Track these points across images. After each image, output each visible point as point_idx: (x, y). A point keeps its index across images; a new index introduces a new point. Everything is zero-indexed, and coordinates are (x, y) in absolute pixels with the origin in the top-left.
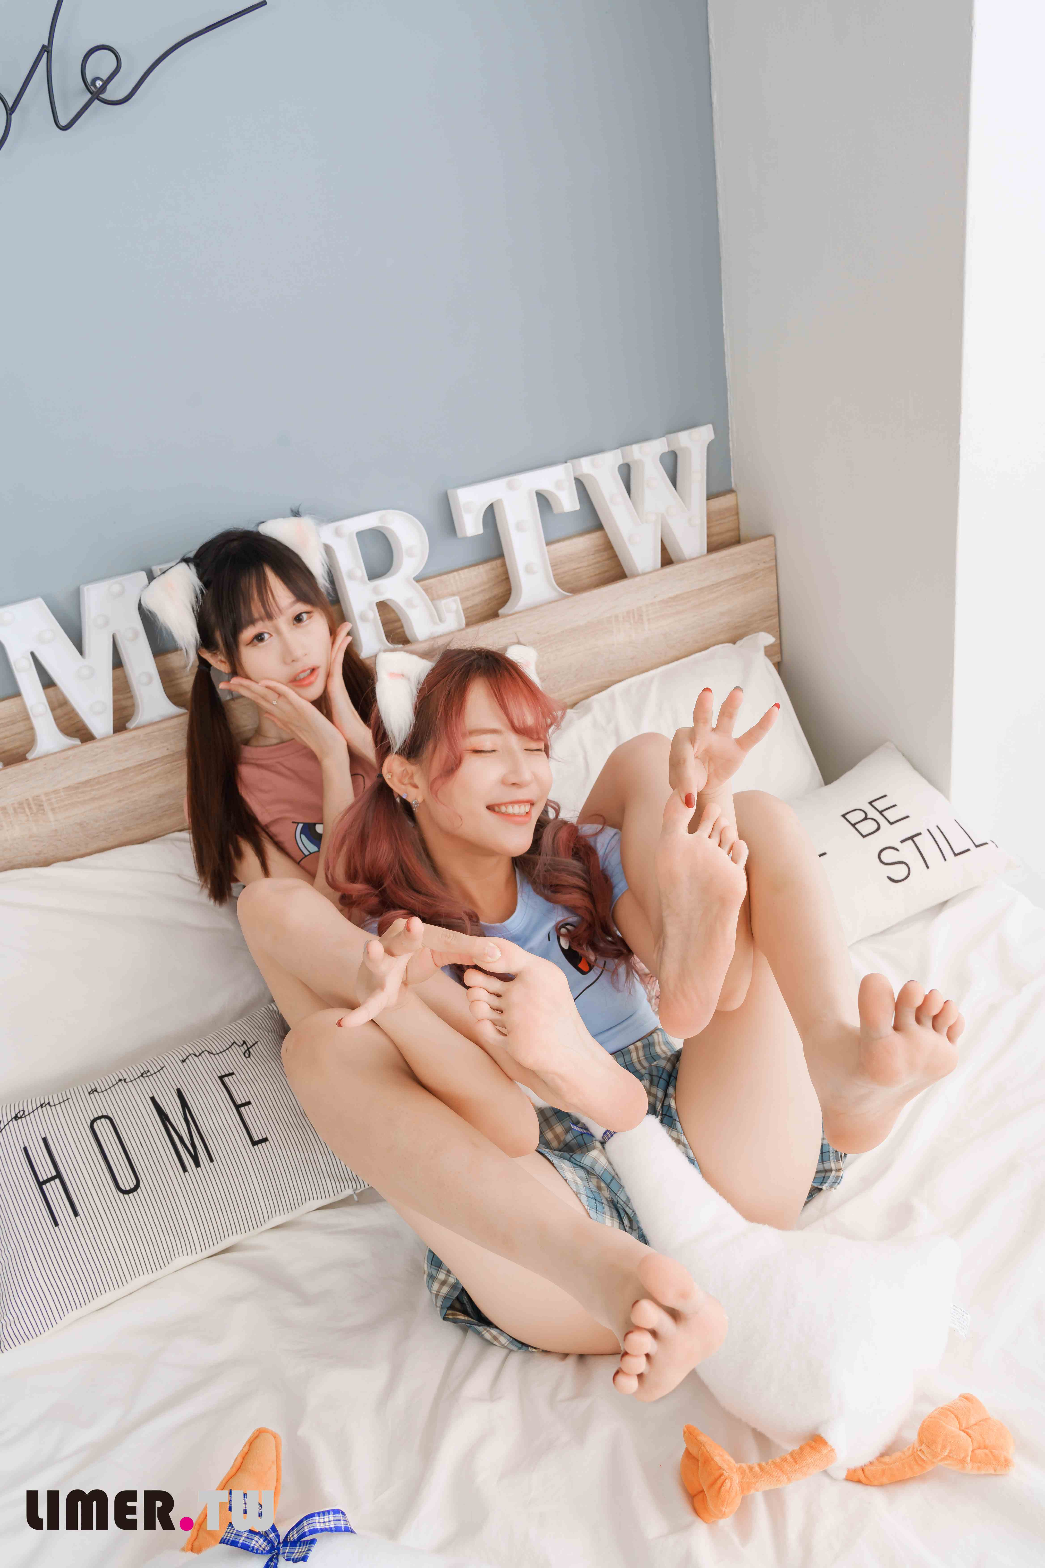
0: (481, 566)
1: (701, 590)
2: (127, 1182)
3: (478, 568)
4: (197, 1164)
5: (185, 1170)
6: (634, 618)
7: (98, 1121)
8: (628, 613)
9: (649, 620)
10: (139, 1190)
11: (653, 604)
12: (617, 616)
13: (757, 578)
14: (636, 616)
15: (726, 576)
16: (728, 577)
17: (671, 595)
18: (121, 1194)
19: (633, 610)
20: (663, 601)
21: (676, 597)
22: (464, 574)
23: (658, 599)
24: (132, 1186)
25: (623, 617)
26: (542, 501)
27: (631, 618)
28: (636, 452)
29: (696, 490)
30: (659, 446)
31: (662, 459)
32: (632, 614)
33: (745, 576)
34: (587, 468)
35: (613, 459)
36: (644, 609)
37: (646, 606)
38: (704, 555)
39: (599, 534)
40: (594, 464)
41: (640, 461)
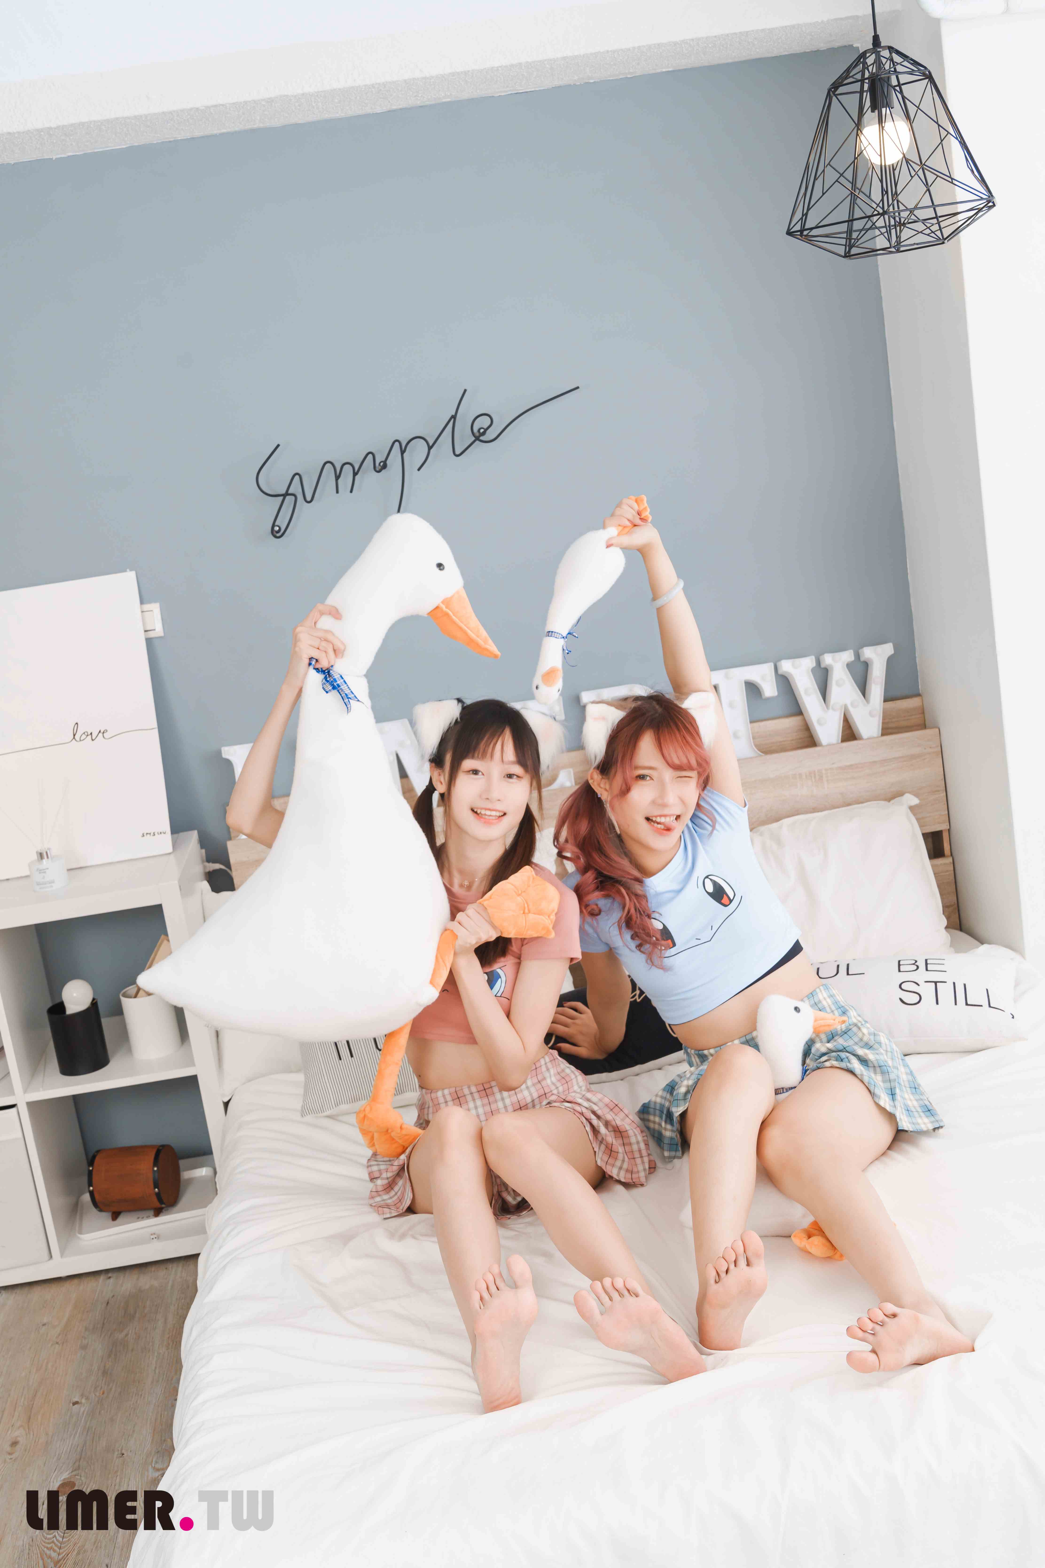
1: (875, 762)
6: (815, 777)
8: (810, 773)
9: (827, 781)
11: (832, 769)
12: (800, 775)
13: (925, 759)
14: (817, 777)
16: (898, 756)
17: (848, 764)
19: (815, 771)
20: (839, 768)
21: (851, 765)
23: (835, 766)
25: (806, 776)
26: (752, 689)
27: (813, 778)
28: (828, 659)
29: (877, 690)
30: (848, 656)
31: (849, 666)
32: (815, 774)
33: (913, 757)
34: (786, 666)
35: (808, 663)
36: (824, 772)
37: (826, 770)
38: (877, 737)
39: (799, 718)
40: (793, 666)
41: (831, 666)
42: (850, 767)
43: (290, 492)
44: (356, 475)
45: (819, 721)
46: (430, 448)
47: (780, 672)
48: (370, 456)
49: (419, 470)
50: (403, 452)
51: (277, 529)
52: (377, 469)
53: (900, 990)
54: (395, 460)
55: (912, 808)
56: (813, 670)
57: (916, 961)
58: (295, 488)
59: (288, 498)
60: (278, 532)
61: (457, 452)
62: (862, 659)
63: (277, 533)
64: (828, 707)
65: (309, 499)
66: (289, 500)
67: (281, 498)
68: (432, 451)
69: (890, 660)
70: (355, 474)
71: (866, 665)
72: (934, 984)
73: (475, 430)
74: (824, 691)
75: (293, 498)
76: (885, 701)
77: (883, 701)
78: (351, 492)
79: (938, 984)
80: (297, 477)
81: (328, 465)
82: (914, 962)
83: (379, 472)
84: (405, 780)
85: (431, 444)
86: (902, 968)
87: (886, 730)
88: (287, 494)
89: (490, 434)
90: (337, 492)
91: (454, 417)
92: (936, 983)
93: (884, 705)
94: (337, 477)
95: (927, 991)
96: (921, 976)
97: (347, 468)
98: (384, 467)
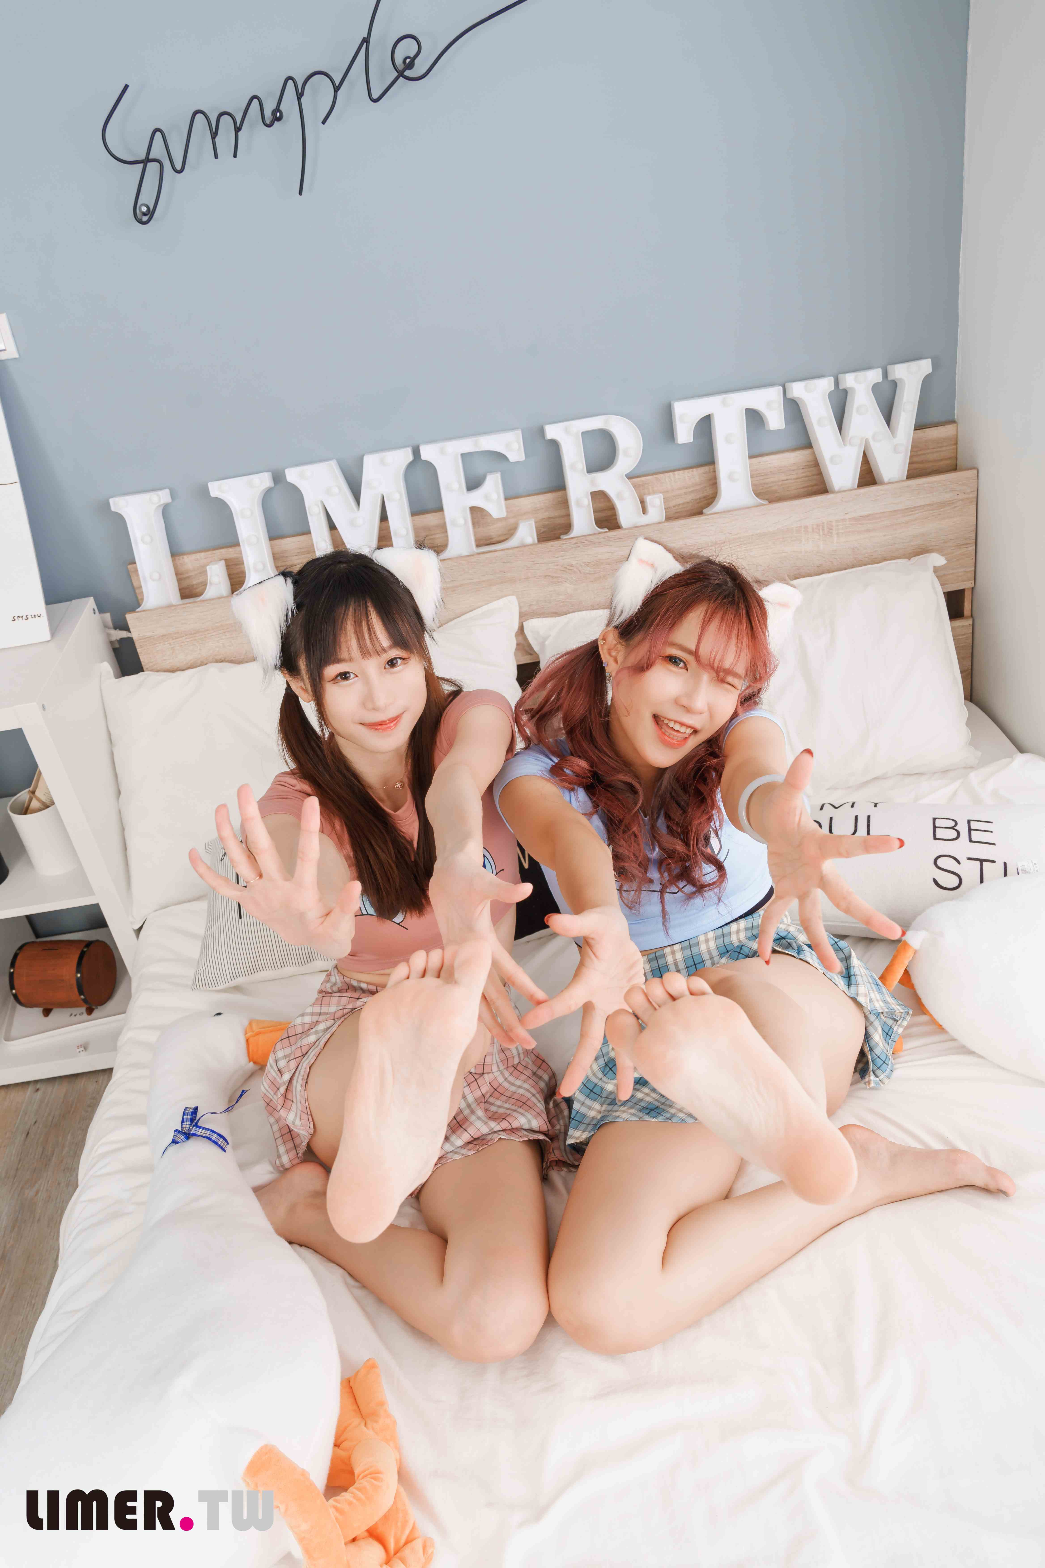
0: (695, 470)
1: (895, 512)
3: (692, 471)
6: (823, 530)
8: (818, 525)
9: (838, 534)
11: (844, 520)
12: (806, 527)
13: (955, 507)
14: (826, 530)
15: (922, 503)
16: (923, 503)
17: (864, 513)
19: (823, 523)
20: (853, 519)
21: (868, 516)
22: (678, 475)
23: (848, 516)
25: (813, 529)
26: (754, 418)
27: (821, 530)
28: (849, 380)
29: (905, 417)
30: (874, 376)
31: (874, 388)
32: (823, 527)
33: (943, 504)
34: (797, 390)
35: (825, 385)
36: (834, 524)
37: (837, 521)
38: (902, 481)
39: (807, 452)
40: (807, 389)
41: (852, 389)
43: (151, 157)
44: (238, 132)
45: (832, 461)
46: (337, 88)
47: (789, 396)
48: (256, 102)
49: (324, 122)
50: (300, 96)
51: (144, 209)
52: (268, 122)
53: (935, 866)
54: (290, 106)
55: (936, 570)
56: (830, 395)
58: (158, 150)
59: (149, 165)
60: (144, 214)
61: (375, 95)
62: (891, 379)
63: (142, 215)
64: (843, 439)
65: (179, 167)
66: (153, 167)
67: (141, 166)
68: (339, 94)
69: (927, 383)
70: (238, 129)
71: (894, 384)
72: (978, 862)
73: (398, 60)
74: (841, 418)
75: (157, 165)
76: (916, 429)
77: (913, 430)
78: (235, 155)
79: (984, 863)
80: (158, 134)
81: (199, 116)
83: (270, 125)
85: (337, 82)
86: (939, 835)
87: (913, 473)
88: (147, 161)
89: (420, 67)
90: (216, 157)
91: (367, 42)
92: (981, 860)
93: (914, 435)
94: (214, 135)
96: (962, 848)
97: (226, 121)
98: (277, 116)
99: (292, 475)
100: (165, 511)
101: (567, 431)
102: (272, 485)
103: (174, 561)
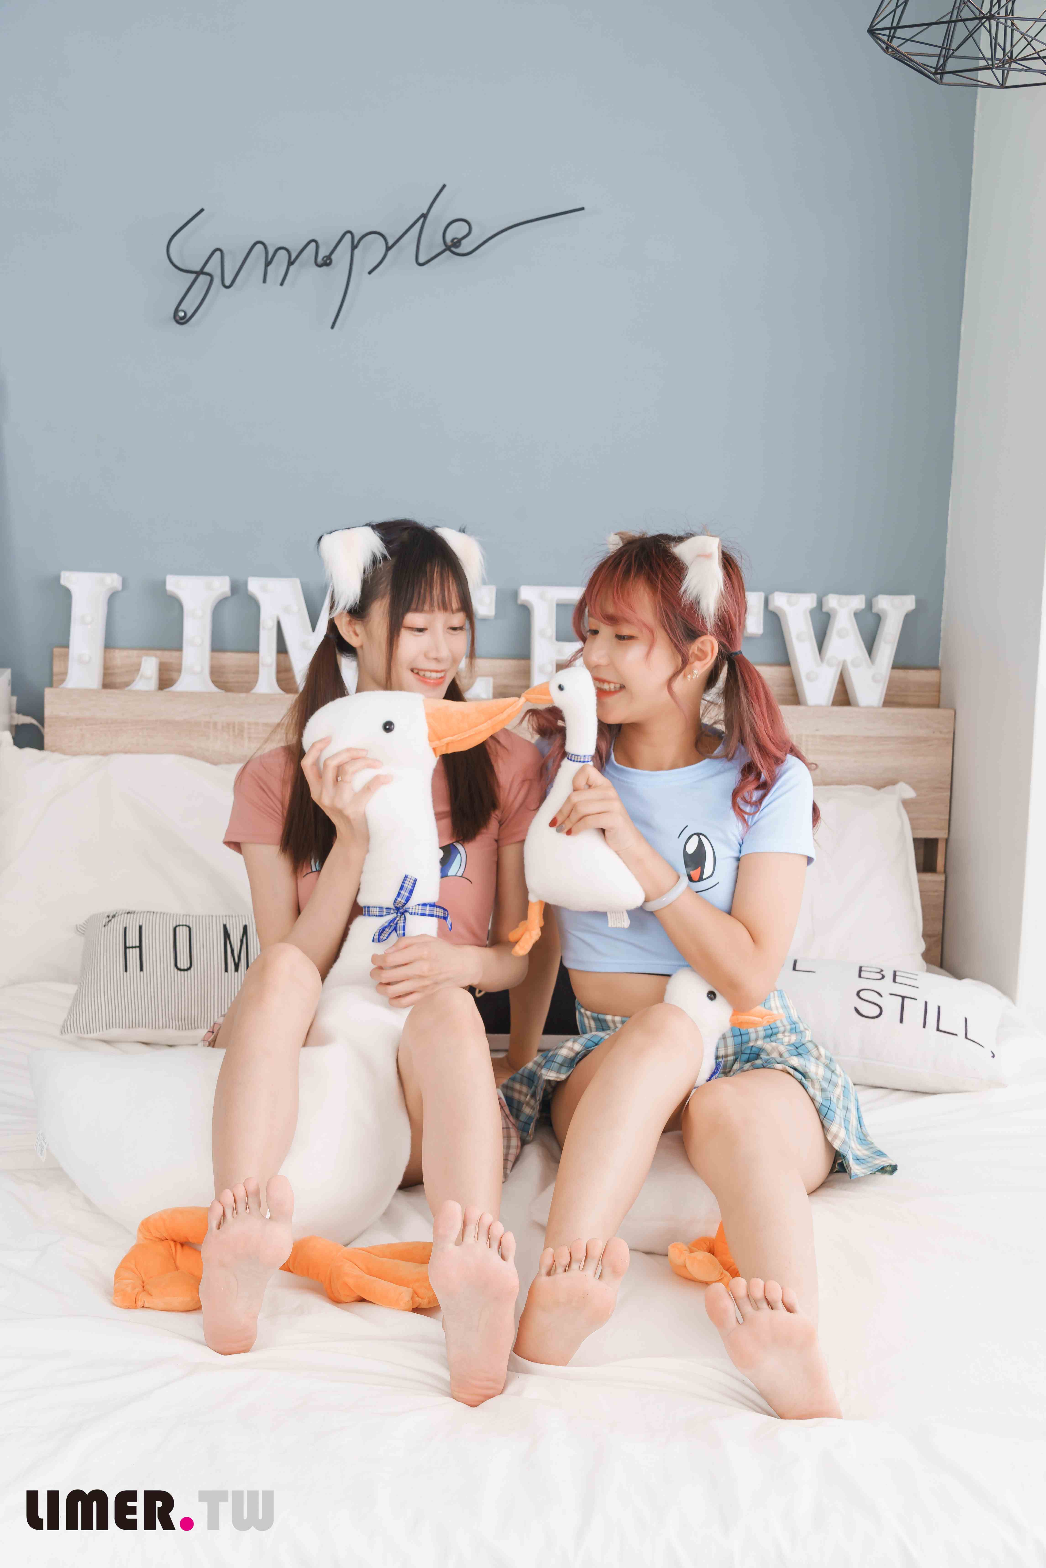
1: (867, 738)
2: (183, 963)
4: (236, 969)
5: (226, 970)
7: (181, 927)
10: (189, 971)
13: (931, 746)
15: (895, 733)
16: (898, 735)
17: (835, 733)
18: (176, 970)
21: (840, 737)
23: (819, 733)
24: (186, 968)
28: (832, 602)
29: (886, 650)
30: (857, 602)
31: (857, 615)
33: (916, 740)
34: (779, 600)
35: (808, 601)
37: (808, 736)
38: (879, 707)
39: (785, 669)
40: (790, 603)
41: (835, 611)
42: (838, 738)
43: (206, 270)
44: (291, 265)
45: (808, 678)
46: (388, 248)
47: (770, 605)
48: (313, 245)
49: (370, 273)
50: (354, 247)
51: (181, 314)
52: (319, 263)
53: (856, 997)
54: (342, 256)
55: (904, 802)
56: (812, 612)
57: (882, 971)
58: (213, 267)
59: (202, 277)
60: (182, 317)
61: (421, 261)
62: (875, 610)
63: (181, 320)
64: (822, 659)
65: (227, 283)
66: (203, 280)
67: (194, 276)
68: (390, 253)
69: (909, 619)
70: (291, 263)
71: (878, 617)
72: (900, 999)
73: (449, 239)
74: (821, 640)
75: (209, 278)
76: (894, 667)
77: (890, 666)
78: (282, 284)
79: (906, 999)
80: (218, 253)
81: (259, 247)
82: (879, 971)
83: (320, 266)
84: (282, 656)
85: (390, 244)
86: (863, 974)
87: (889, 702)
88: (201, 272)
89: (465, 247)
90: (264, 281)
91: (424, 216)
92: (903, 998)
93: (891, 672)
94: (268, 264)
95: (891, 1006)
96: (886, 986)
97: (282, 255)
98: (327, 262)
99: (254, 586)
100: (112, 598)
101: (542, 597)
102: (229, 594)
103: (105, 652)
